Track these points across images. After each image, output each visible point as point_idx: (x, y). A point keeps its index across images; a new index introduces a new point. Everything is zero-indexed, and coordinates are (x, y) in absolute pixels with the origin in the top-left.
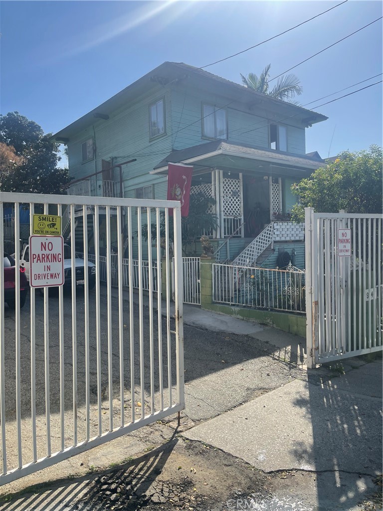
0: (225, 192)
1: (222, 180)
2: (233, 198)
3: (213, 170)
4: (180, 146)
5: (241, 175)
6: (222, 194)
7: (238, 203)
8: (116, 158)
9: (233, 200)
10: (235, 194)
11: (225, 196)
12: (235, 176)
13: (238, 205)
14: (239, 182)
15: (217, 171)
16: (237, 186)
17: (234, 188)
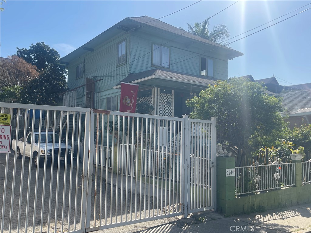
0: (161, 102)
1: (159, 94)
2: (167, 106)
3: (153, 87)
4: (136, 71)
5: (173, 91)
6: (159, 104)
7: (171, 110)
8: (96, 77)
9: (167, 108)
10: (168, 104)
11: (161, 105)
12: (169, 92)
13: (171, 111)
14: (171, 96)
15: (156, 88)
16: (170, 99)
17: (167, 100)
